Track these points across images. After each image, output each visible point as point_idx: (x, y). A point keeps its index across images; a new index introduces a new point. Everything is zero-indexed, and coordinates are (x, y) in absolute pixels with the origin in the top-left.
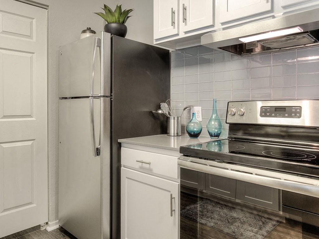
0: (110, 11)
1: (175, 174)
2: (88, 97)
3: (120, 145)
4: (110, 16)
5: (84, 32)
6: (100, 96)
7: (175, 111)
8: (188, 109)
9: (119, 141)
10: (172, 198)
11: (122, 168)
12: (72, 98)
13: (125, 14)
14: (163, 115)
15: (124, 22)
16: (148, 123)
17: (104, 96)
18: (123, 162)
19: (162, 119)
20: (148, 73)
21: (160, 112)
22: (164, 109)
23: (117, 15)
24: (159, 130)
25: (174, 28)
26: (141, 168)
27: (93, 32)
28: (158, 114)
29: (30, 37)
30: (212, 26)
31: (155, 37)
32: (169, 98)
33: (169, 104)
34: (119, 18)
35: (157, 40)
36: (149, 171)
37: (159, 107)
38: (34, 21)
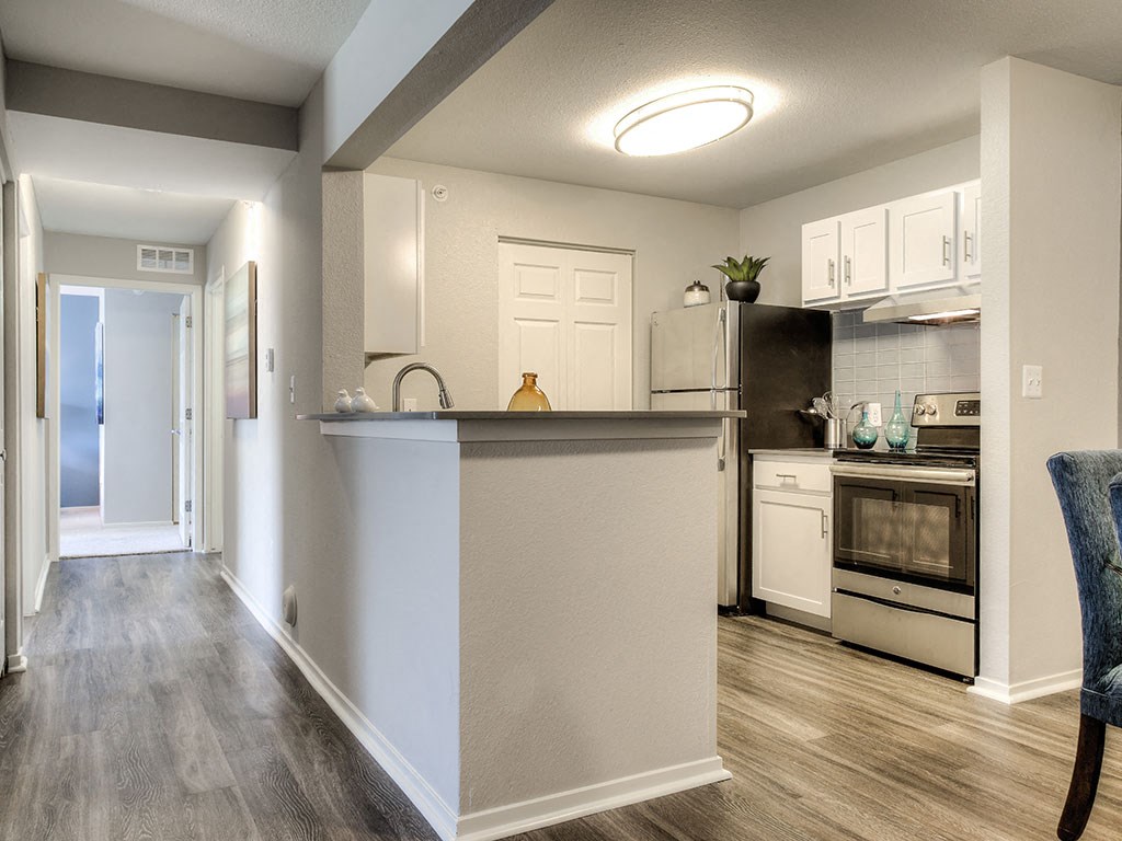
0: (736, 265)
1: (828, 486)
2: (709, 390)
3: (751, 456)
4: (735, 270)
5: (690, 289)
6: (725, 389)
7: (838, 411)
8: (862, 407)
9: (750, 451)
10: (823, 516)
11: (754, 489)
12: (672, 391)
13: (756, 266)
14: (817, 416)
15: (755, 277)
16: (793, 430)
17: (729, 389)
18: (755, 482)
19: (816, 423)
20: (794, 353)
21: (812, 411)
22: (820, 407)
23: (745, 270)
24: (811, 442)
25: (833, 287)
26: (783, 485)
27: (704, 288)
28: (809, 415)
29: (610, 301)
30: (886, 290)
31: (804, 299)
32: (830, 389)
33: (829, 400)
34: (748, 273)
35: (807, 302)
36: (795, 488)
37: (811, 405)
38: (616, 275)
